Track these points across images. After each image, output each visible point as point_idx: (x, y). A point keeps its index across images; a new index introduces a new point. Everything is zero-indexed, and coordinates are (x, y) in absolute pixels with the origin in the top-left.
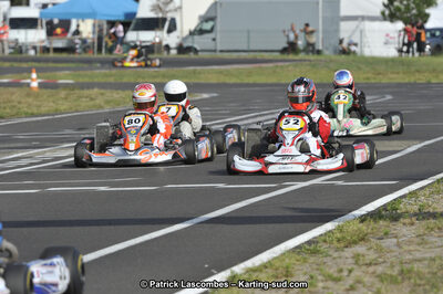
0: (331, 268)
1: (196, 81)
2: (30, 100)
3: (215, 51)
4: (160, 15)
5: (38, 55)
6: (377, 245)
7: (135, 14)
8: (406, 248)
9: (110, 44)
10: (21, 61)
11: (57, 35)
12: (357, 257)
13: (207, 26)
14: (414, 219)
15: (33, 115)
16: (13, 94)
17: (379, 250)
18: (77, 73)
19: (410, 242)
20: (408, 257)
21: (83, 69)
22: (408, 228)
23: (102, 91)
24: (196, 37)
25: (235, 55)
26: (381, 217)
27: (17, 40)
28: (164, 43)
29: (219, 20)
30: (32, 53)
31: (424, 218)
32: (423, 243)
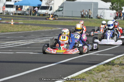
0: (95, 78)
1: (57, 24)
2: (11, 28)
3: (63, 16)
4: (48, 6)
5: (13, 15)
6: (108, 72)
7: (41, 5)
8: (116, 73)
9: (33, 13)
10: (9, 16)
11: (19, 10)
12: (102, 75)
13: (61, 9)
14: (118, 65)
15: (12, 32)
16: (6, 26)
17: (109, 74)
18: (24, 20)
19: (117, 72)
20: (117, 76)
21: (26, 20)
22: (117, 68)
23: (31, 26)
24: (58, 12)
25: (68, 18)
26: (109, 64)
27: (7, 11)
28: (49, 13)
29: (64, 8)
30: (11, 14)
31: (121, 65)
32: (121, 72)
